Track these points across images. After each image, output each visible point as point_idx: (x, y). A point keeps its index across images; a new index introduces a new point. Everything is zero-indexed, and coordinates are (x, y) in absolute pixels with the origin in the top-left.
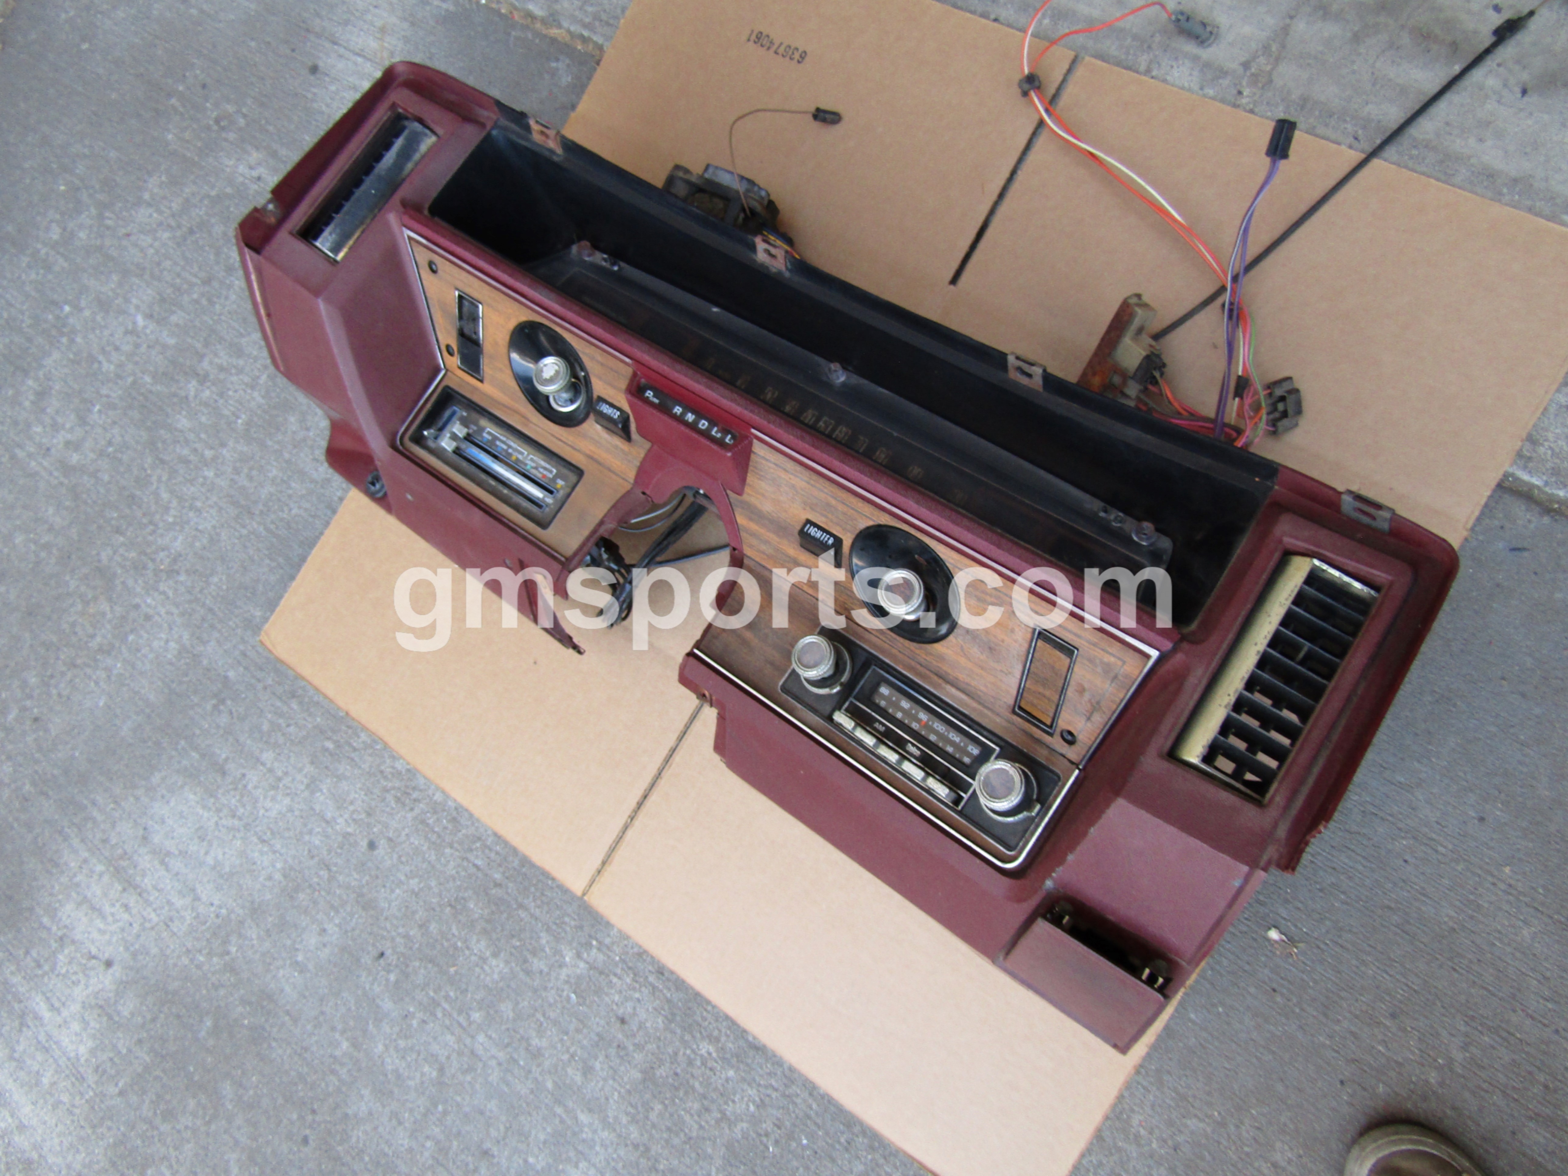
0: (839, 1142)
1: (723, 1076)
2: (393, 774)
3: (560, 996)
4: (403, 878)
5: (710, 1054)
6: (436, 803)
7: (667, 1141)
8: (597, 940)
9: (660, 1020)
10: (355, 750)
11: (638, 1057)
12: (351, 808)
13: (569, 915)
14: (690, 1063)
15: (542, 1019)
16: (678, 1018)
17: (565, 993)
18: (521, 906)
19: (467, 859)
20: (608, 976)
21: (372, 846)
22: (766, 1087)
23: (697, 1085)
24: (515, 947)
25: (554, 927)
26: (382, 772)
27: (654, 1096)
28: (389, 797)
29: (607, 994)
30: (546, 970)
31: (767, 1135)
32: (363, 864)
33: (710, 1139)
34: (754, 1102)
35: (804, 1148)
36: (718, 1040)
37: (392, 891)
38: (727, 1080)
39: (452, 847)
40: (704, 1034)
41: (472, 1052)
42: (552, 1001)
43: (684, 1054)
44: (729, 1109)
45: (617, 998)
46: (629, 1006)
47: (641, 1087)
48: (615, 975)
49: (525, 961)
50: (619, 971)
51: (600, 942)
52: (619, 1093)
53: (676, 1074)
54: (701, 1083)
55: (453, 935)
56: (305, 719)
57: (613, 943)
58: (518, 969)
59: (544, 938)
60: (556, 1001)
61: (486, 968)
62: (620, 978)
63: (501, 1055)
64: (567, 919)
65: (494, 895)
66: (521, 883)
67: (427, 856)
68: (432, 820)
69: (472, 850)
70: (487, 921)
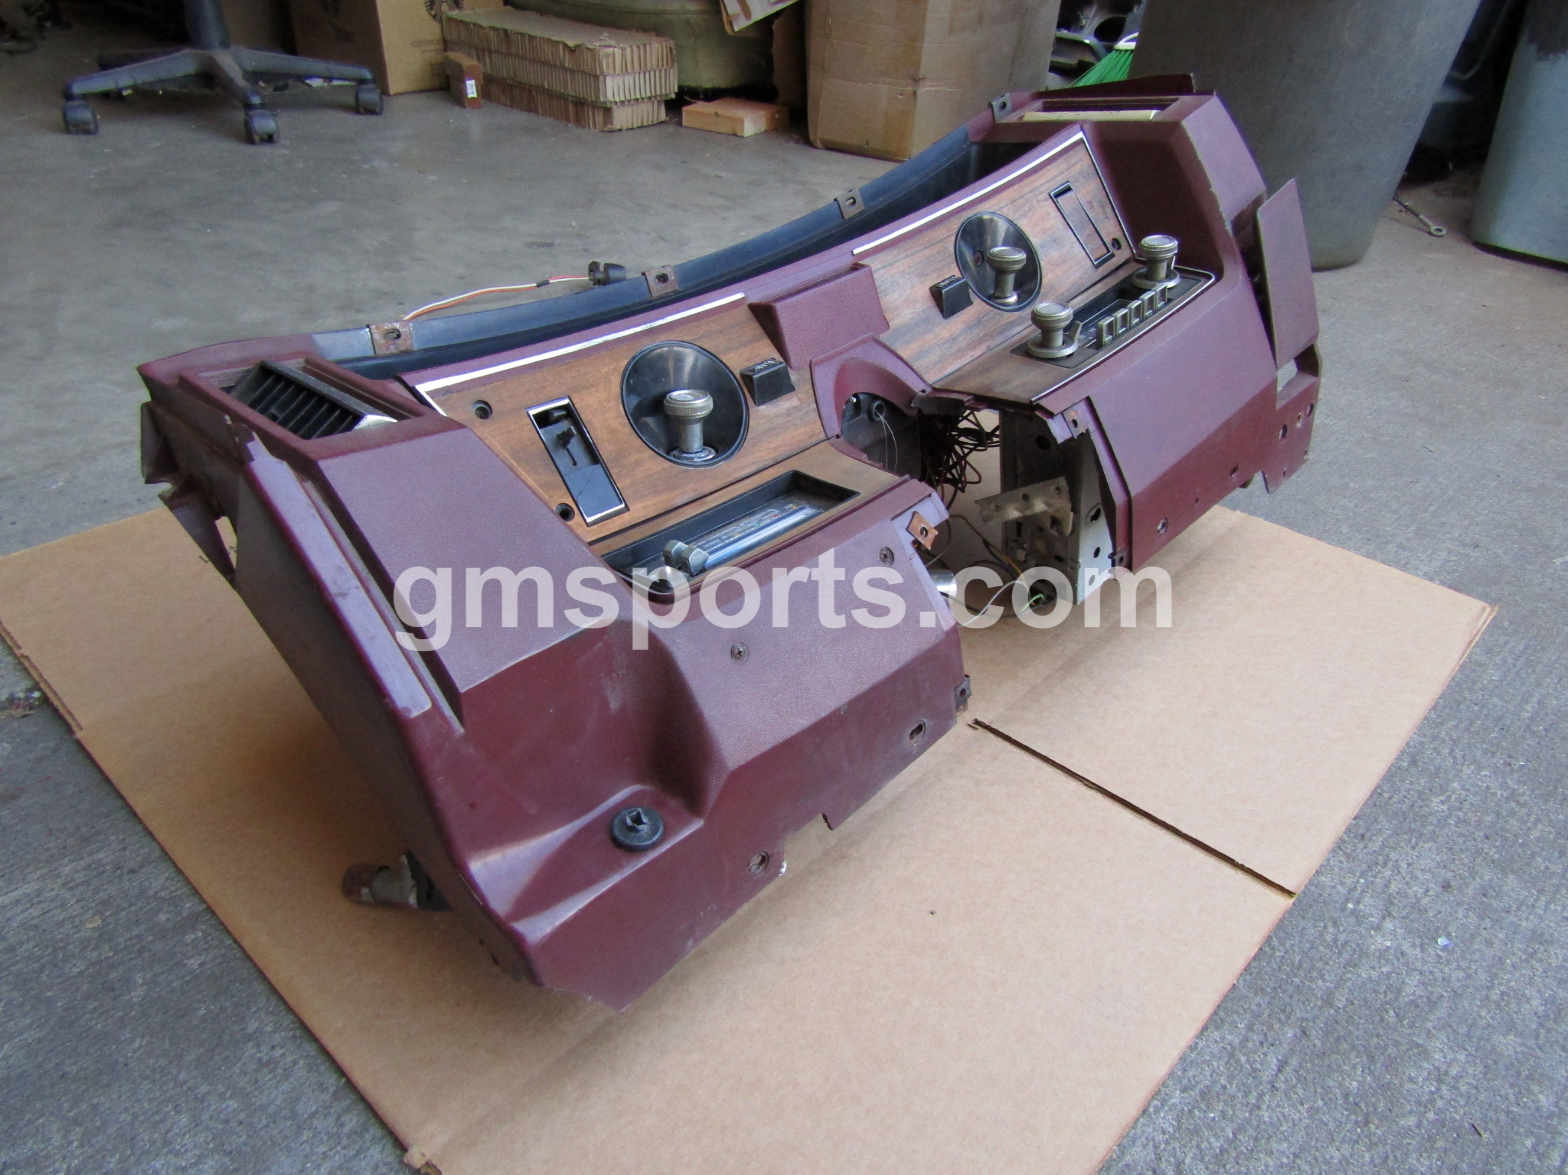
1: (1463, 793)
8: (1345, 903)
9: (1426, 846)
13: (1321, 934)
17: (1441, 953)
18: (1328, 1001)
23: (1488, 818)
24: (1400, 1017)
25: (1345, 956)
27: (1529, 864)
30: (1417, 977)
31: (1508, 765)
34: (1479, 771)
35: (1503, 738)
36: (1421, 793)
38: (1467, 790)
40: (1420, 804)
44: (1500, 793)
45: (1418, 889)
46: (1422, 875)
47: (1525, 876)
51: (1347, 900)
53: (1487, 838)
54: (1485, 815)
58: (1432, 1017)
61: (1453, 1072)
64: (1329, 938)
65: (1323, 1043)
66: (1291, 997)
67: (1285, 1160)
68: (1212, 1140)
69: (1254, 1070)
70: (1372, 1059)
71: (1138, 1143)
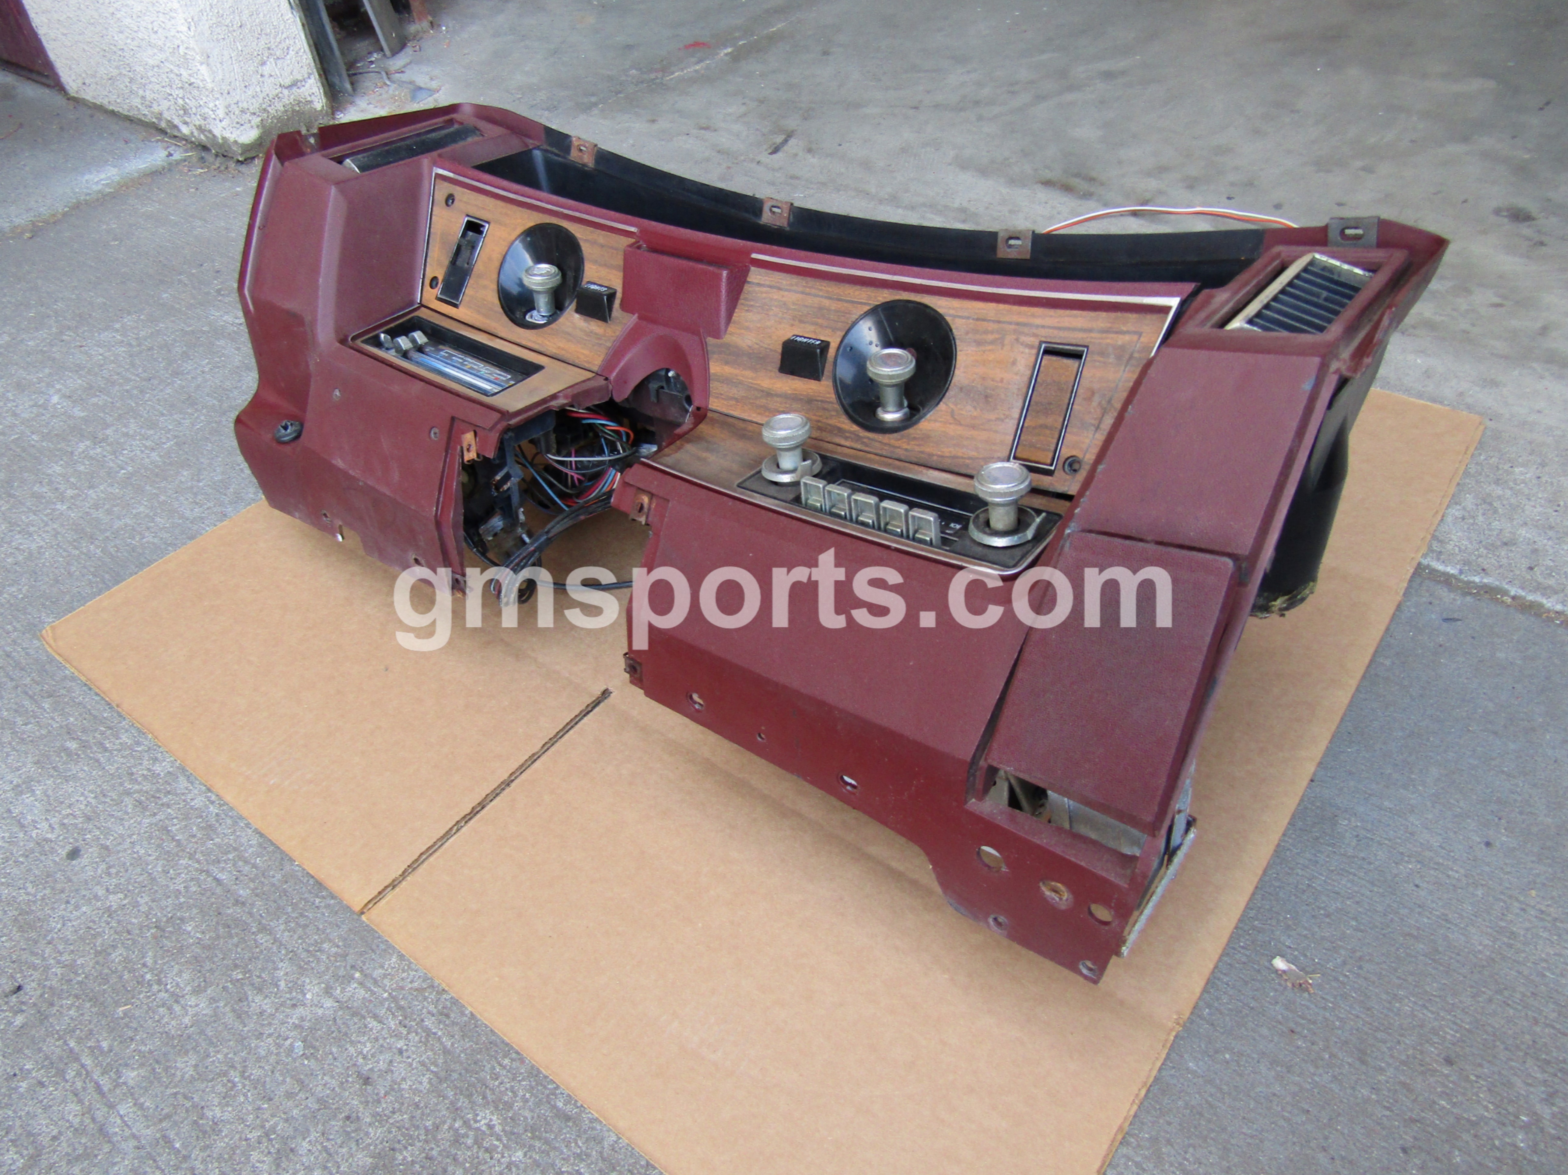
3: (279, 1046)
5: (490, 1127)
8: (362, 971)
9: (425, 1080)
11: (376, 1133)
14: (457, 1140)
16: (455, 1076)
18: (263, 929)
19: (207, 872)
20: (364, 1018)
25: (304, 955)
29: (352, 1043)
36: (509, 1106)
40: (490, 1097)
41: (102, 1130)
43: (450, 1128)
48: (375, 1017)
50: (382, 1012)
57: (385, 976)
59: (284, 968)
60: (270, 1053)
61: (177, 1008)
63: (148, 1133)
64: (326, 946)
65: (228, 915)
66: (275, 902)
67: (150, 867)
68: (178, 826)
69: (219, 862)
70: (204, 947)
71: (189, 785)
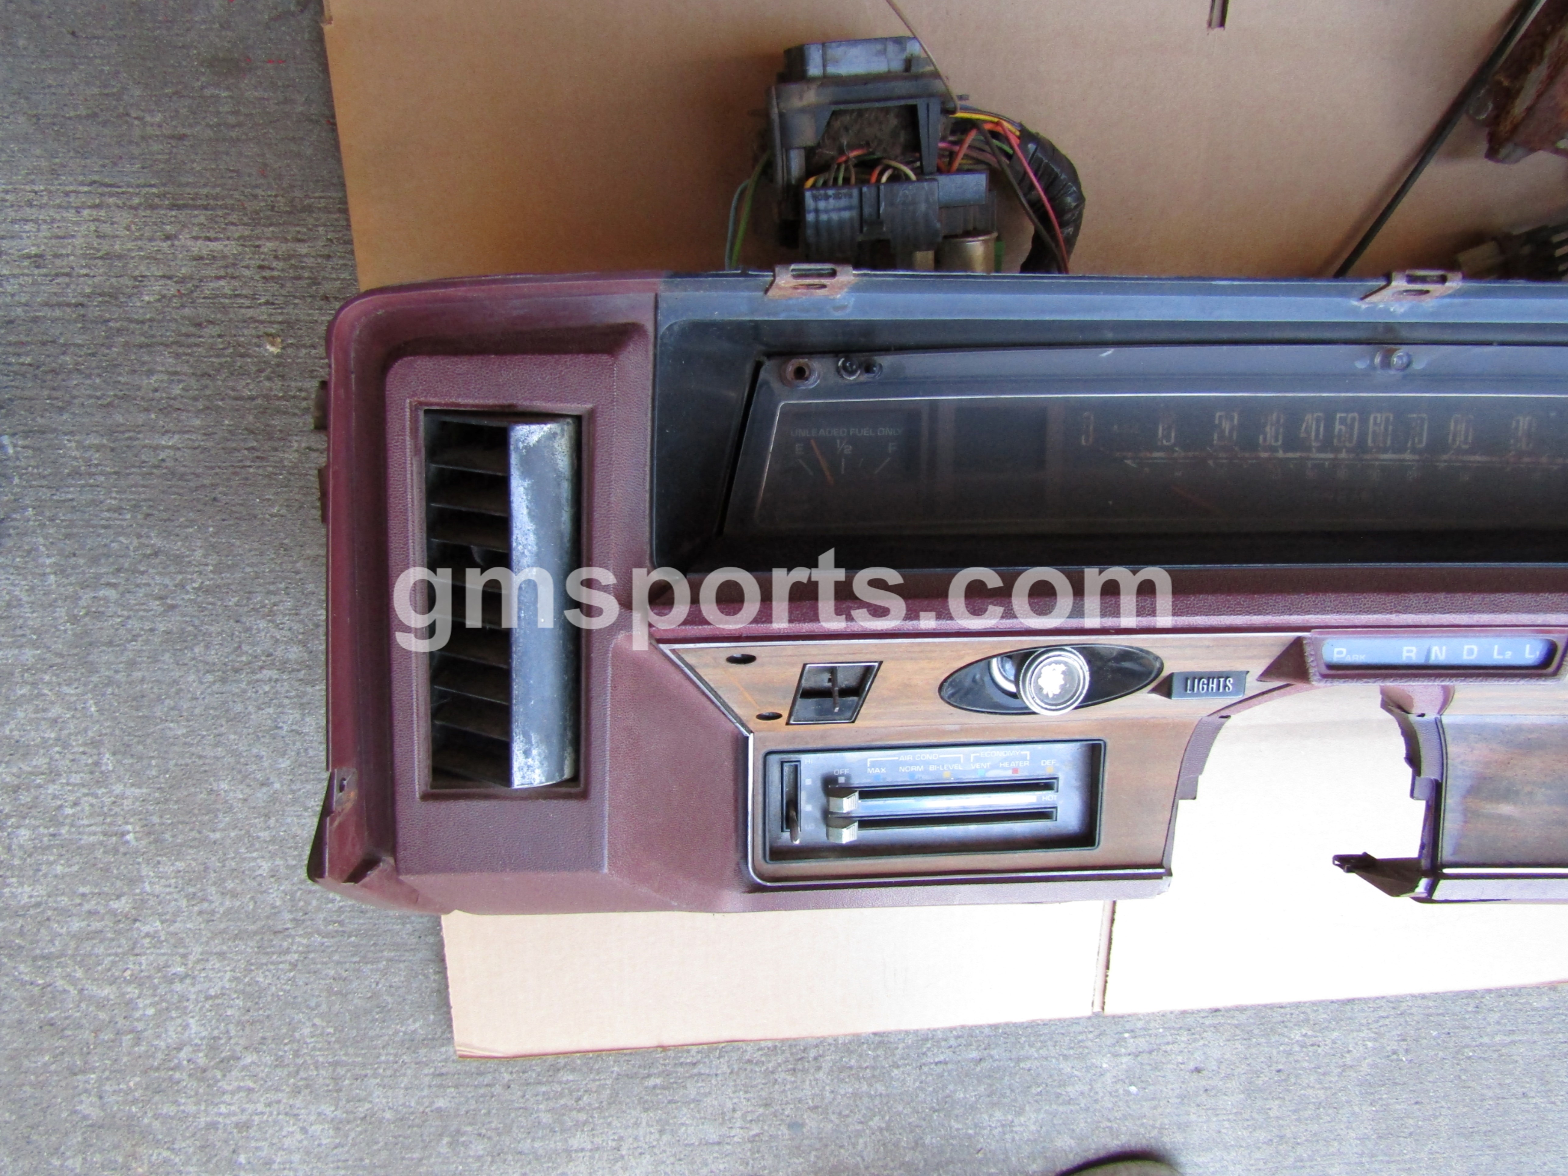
0: (1467, 1012)
1: (1328, 1042)
2: (766, 1055)
4: (859, 1127)
6: (844, 1044)
7: (1298, 1120)
10: (694, 1064)
12: (738, 1114)
15: (1109, 1124)
17: (1121, 1091)
21: (795, 1126)
22: (1377, 1022)
23: (1306, 1064)
24: (1040, 1093)
26: (749, 1061)
27: (1266, 1099)
28: (780, 1076)
30: (1086, 1088)
31: (1394, 1052)
32: (798, 1148)
33: (1340, 1091)
34: (1369, 1040)
35: (1435, 1038)
37: (854, 1145)
38: (1334, 1042)
39: (898, 1067)
42: (1110, 1105)
44: (1348, 1059)
45: (1180, 1059)
46: (1198, 1055)
47: (1249, 1101)
49: (1058, 1095)
51: (1132, 1031)
52: (1228, 1120)
53: (1279, 1071)
54: (1309, 1062)
55: (957, 1130)
56: (594, 1080)
58: (1054, 1107)
62: (1173, 1043)
